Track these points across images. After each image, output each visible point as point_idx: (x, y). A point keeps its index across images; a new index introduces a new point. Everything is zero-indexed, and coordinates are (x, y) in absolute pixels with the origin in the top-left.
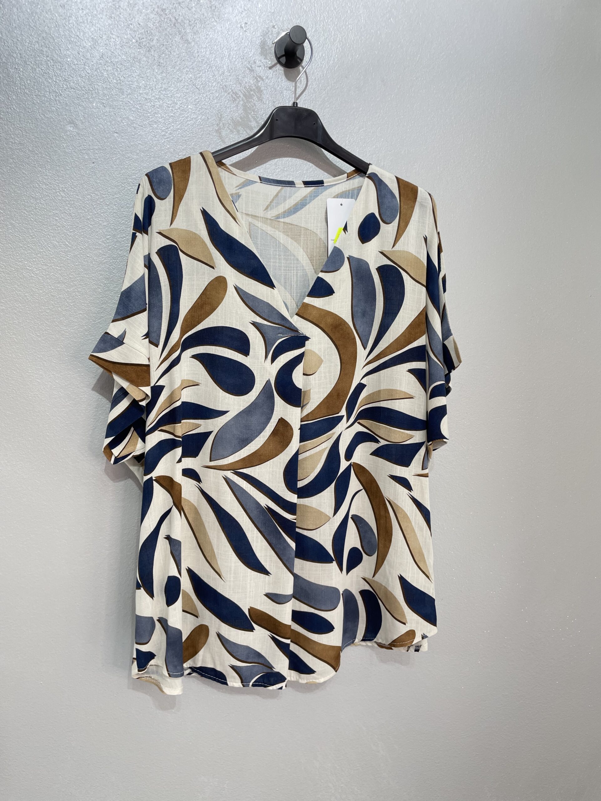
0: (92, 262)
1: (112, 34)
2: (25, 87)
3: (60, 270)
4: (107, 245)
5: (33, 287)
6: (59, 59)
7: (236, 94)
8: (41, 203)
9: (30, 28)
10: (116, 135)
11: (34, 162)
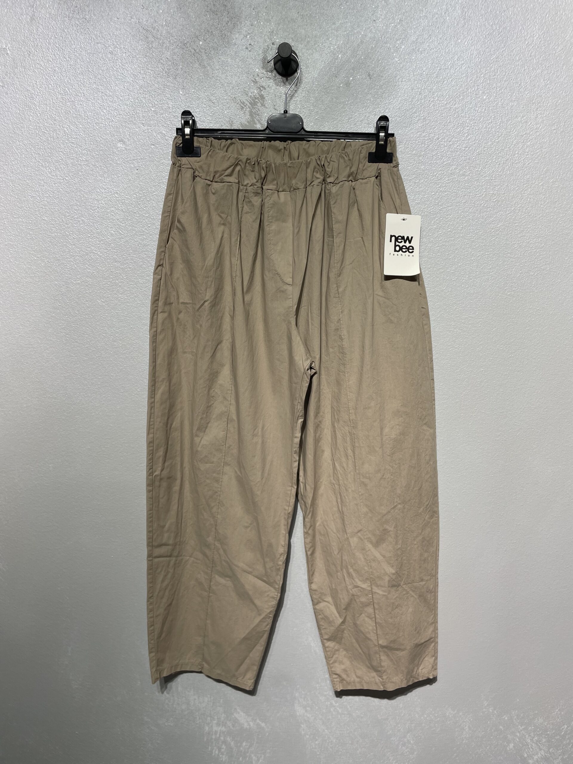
0: (138, 246)
1: (148, 69)
2: (88, 117)
3: (116, 252)
4: (149, 231)
5: (98, 266)
6: (111, 94)
7: (243, 103)
8: (102, 203)
9: (90, 73)
10: (152, 146)
11: (96, 173)
